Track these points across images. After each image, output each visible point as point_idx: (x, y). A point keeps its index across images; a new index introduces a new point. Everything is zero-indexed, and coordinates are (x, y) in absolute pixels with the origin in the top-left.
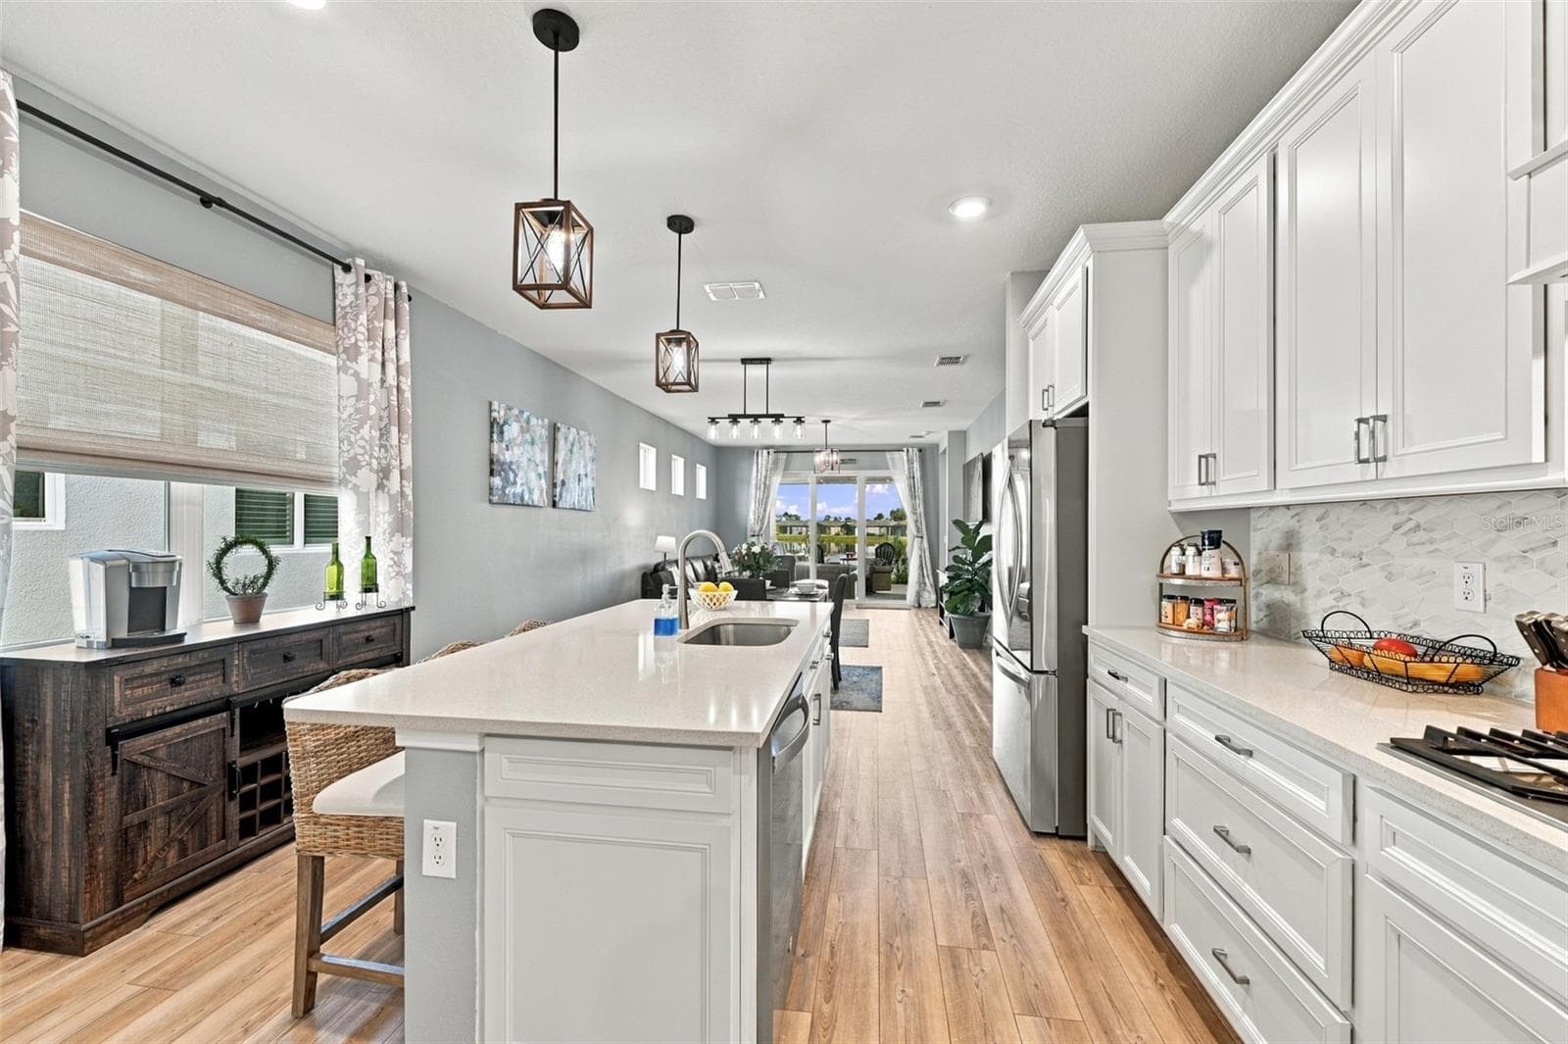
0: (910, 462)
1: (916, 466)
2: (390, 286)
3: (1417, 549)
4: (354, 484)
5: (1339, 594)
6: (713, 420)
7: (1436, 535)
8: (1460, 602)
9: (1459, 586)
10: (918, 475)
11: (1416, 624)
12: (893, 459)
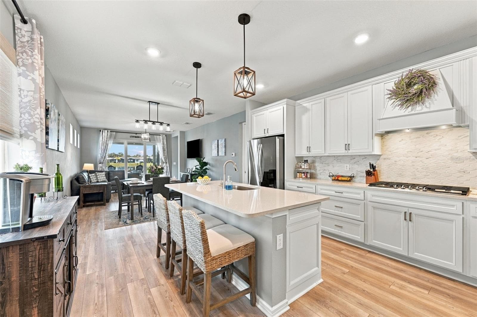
0: (163, 139)
1: (165, 141)
2: (39, 38)
3: (338, 163)
4: (34, 137)
5: (324, 170)
6: (137, 121)
7: (341, 160)
8: (346, 169)
9: (346, 167)
10: (165, 143)
11: (338, 173)
12: (157, 138)
